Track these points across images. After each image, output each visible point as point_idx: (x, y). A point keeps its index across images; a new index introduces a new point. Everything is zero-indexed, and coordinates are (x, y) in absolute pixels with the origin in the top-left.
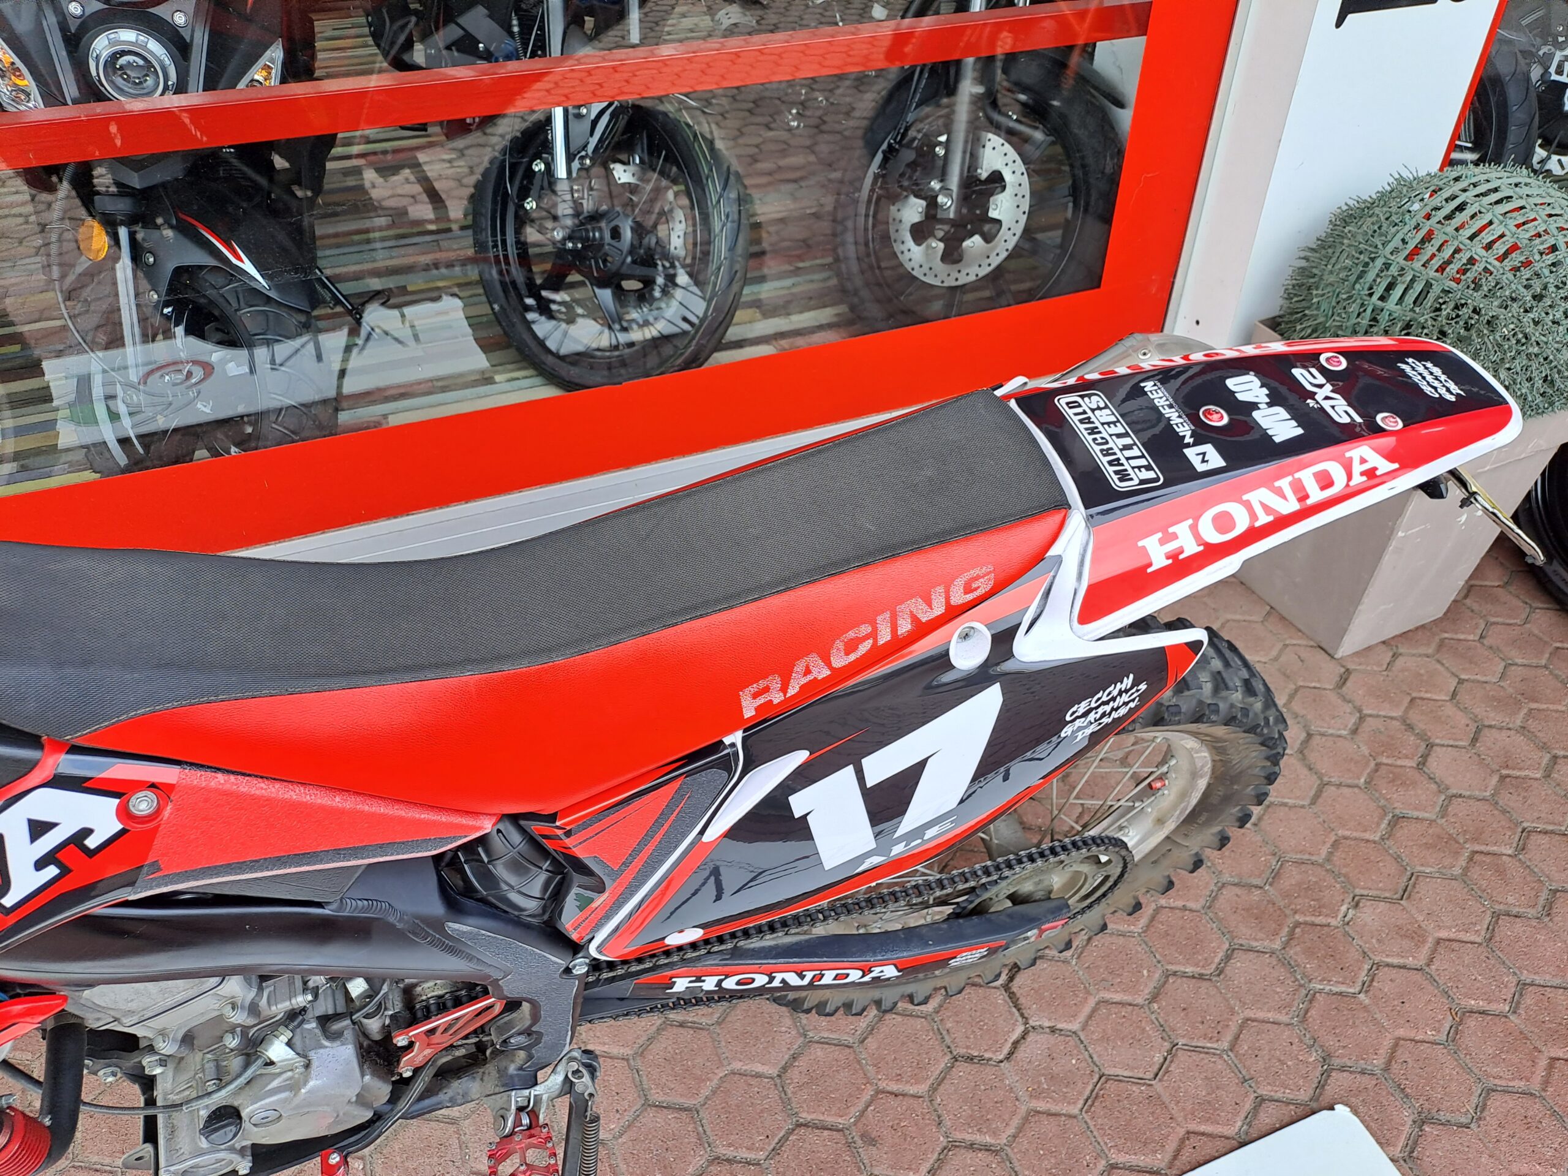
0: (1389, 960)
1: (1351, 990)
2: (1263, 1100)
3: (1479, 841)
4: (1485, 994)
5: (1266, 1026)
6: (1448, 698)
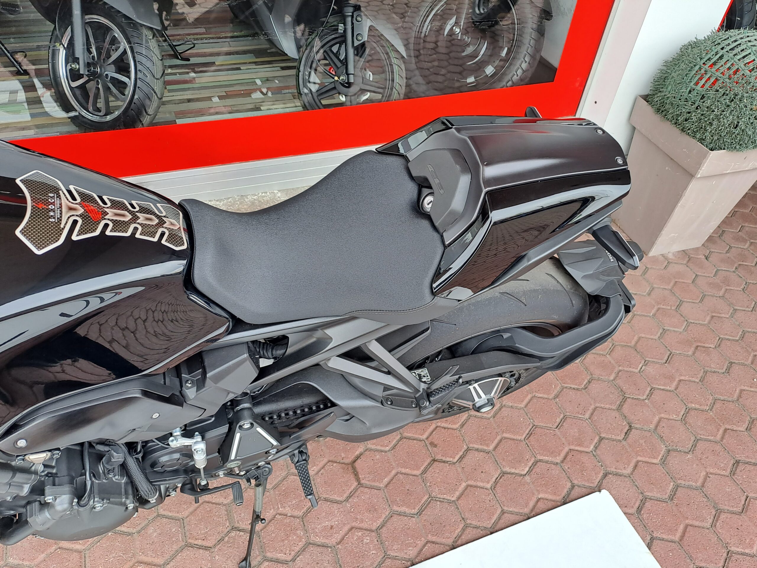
0: (659, 387)
1: (643, 398)
2: (602, 439)
3: (700, 341)
4: (699, 402)
5: (605, 410)
6: (691, 282)
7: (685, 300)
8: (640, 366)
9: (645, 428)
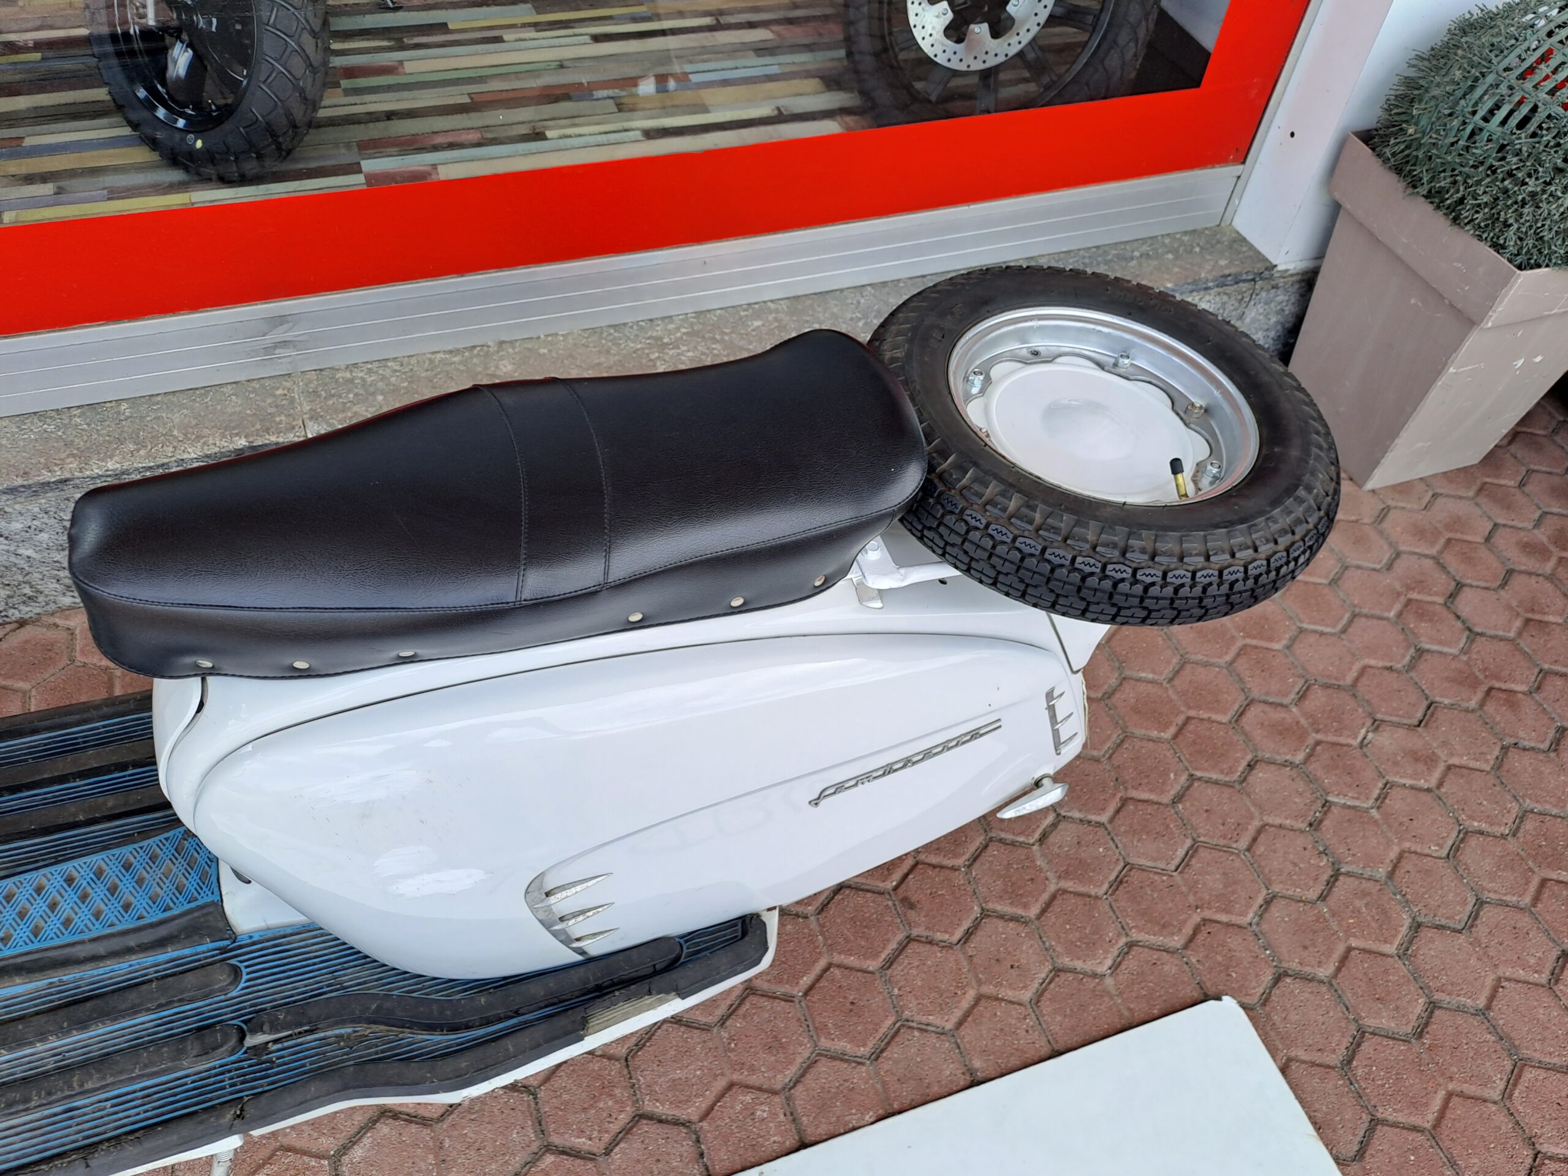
0: (1403, 781)
1: (1365, 805)
2: (1274, 896)
3: (1497, 678)
4: (1488, 817)
5: (1283, 832)
6: (1482, 541)
7: (1468, 581)
8: (1363, 731)
9: (1368, 872)
